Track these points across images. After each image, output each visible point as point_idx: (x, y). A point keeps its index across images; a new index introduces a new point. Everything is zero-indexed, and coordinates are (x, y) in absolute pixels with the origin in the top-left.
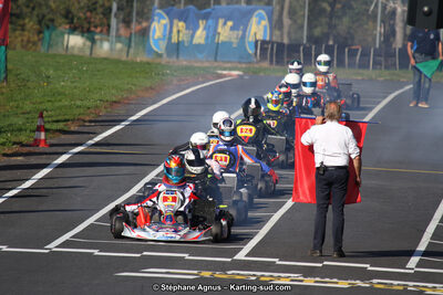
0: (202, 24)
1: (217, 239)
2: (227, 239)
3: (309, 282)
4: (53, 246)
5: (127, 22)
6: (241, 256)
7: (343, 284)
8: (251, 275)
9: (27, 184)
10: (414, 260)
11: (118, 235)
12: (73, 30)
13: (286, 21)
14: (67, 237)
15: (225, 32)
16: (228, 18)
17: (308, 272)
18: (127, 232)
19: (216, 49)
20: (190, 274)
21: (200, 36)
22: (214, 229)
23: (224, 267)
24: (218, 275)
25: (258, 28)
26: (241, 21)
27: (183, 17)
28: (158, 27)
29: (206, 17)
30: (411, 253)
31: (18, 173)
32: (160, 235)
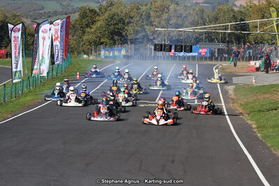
13: (129, 51)
29: (112, 51)
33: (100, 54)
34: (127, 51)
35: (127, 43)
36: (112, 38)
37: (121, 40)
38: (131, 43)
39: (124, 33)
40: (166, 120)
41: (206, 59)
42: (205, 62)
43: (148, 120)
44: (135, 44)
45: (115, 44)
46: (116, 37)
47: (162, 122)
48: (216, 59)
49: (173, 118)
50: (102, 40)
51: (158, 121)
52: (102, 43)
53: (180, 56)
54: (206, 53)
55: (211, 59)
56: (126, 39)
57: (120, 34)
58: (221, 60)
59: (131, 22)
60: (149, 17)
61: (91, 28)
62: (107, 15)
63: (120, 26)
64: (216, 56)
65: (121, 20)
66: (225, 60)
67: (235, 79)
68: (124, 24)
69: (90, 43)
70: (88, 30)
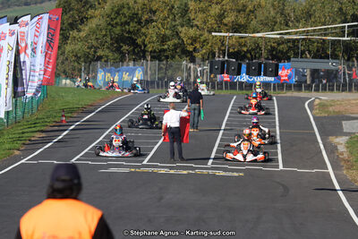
0: (117, 74)
1: (136, 155)
2: (139, 155)
3: (172, 172)
4: (73, 160)
5: (88, 74)
6: (145, 162)
7: (185, 172)
8: (150, 170)
9: (60, 137)
10: (211, 161)
11: (98, 155)
12: (67, 77)
13: (149, 72)
14: (78, 157)
15: (126, 77)
16: (127, 71)
17: (171, 168)
18: (101, 154)
19: (122, 83)
20: (127, 170)
21: (116, 79)
22: (134, 151)
23: (139, 167)
24: (137, 170)
25: (138, 75)
26: (132, 73)
27: (109, 71)
28: (100, 76)
29: (118, 71)
30: (209, 159)
31: (57, 133)
32: (114, 155)
33: (95, 78)
34: (145, 73)
35: (144, 58)
36: (118, 49)
37: (134, 53)
38: (153, 58)
39: (139, 41)
40: (255, 155)
41: (289, 87)
42: (289, 94)
43: (231, 155)
44: (160, 60)
45: (122, 60)
46: (125, 48)
47: (250, 157)
48: (309, 88)
49: (265, 153)
50: (100, 53)
51: (244, 157)
52: (99, 58)
53: (241, 83)
54: (290, 77)
55: (298, 86)
56: (144, 52)
57: (133, 43)
58: (317, 90)
59: (152, 21)
60: (185, 11)
61: (79, 31)
62: (107, 7)
63: (133, 26)
64: (308, 82)
65: (135, 17)
66: (324, 89)
67: (347, 126)
68: (140, 23)
69: (78, 58)
70: (74, 33)
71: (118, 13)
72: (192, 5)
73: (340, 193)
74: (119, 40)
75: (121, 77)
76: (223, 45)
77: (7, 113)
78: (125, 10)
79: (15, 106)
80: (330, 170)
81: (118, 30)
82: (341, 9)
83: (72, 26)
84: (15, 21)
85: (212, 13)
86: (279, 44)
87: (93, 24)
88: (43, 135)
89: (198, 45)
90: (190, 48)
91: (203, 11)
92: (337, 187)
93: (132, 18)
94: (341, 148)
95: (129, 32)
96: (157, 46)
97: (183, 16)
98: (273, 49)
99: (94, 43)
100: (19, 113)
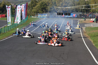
12: (33, 16)
14: (32, 31)
26: (45, 15)
27: (41, 15)
33: (38, 16)
34: (48, 15)
35: (47, 12)
36: (42, 11)
37: (46, 11)
38: (49, 12)
39: (46, 9)
41: (75, 18)
44: (51, 12)
46: (44, 10)
48: (79, 18)
50: (39, 11)
52: (39, 12)
53: (66, 17)
54: (75, 16)
55: (77, 18)
56: (47, 11)
58: (81, 18)
59: (49, 5)
60: (55, 3)
61: (35, 7)
62: (40, 2)
63: (45, 6)
64: (79, 17)
65: (45, 4)
66: (82, 18)
67: (85, 25)
68: (46, 5)
69: (35, 12)
70: (34, 7)
71: (42, 3)
72: (56, 2)
73: (83, 38)
74: (43, 9)
75: (43, 16)
76: (62, 10)
77: (20, 23)
78: (44, 3)
79: (21, 21)
80: (81, 34)
81: (42, 7)
82: (85, 3)
83: (34, 6)
84: (21, 5)
85: (60, 3)
86: (73, 10)
87: (37, 6)
88: (26, 27)
89: (58, 10)
90: (56, 10)
91: (59, 3)
92: (82, 37)
93: (45, 5)
94: (84, 29)
95: (44, 7)
96: (50, 10)
97: (55, 4)
98: (72, 10)
99: (38, 9)
100: (22, 23)
